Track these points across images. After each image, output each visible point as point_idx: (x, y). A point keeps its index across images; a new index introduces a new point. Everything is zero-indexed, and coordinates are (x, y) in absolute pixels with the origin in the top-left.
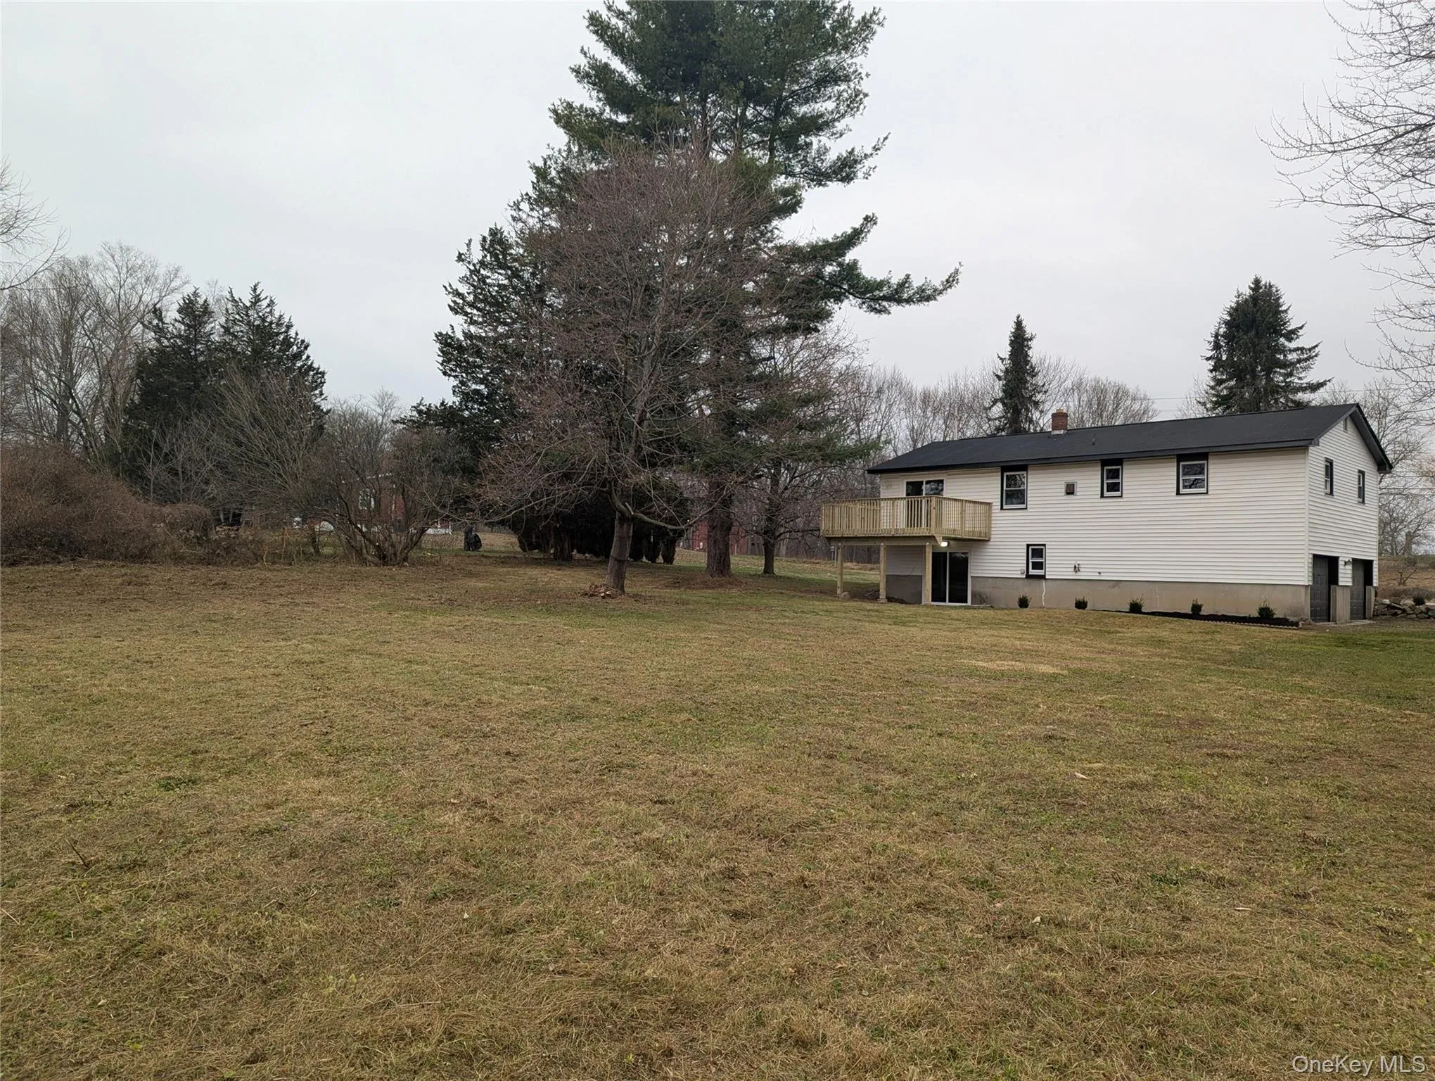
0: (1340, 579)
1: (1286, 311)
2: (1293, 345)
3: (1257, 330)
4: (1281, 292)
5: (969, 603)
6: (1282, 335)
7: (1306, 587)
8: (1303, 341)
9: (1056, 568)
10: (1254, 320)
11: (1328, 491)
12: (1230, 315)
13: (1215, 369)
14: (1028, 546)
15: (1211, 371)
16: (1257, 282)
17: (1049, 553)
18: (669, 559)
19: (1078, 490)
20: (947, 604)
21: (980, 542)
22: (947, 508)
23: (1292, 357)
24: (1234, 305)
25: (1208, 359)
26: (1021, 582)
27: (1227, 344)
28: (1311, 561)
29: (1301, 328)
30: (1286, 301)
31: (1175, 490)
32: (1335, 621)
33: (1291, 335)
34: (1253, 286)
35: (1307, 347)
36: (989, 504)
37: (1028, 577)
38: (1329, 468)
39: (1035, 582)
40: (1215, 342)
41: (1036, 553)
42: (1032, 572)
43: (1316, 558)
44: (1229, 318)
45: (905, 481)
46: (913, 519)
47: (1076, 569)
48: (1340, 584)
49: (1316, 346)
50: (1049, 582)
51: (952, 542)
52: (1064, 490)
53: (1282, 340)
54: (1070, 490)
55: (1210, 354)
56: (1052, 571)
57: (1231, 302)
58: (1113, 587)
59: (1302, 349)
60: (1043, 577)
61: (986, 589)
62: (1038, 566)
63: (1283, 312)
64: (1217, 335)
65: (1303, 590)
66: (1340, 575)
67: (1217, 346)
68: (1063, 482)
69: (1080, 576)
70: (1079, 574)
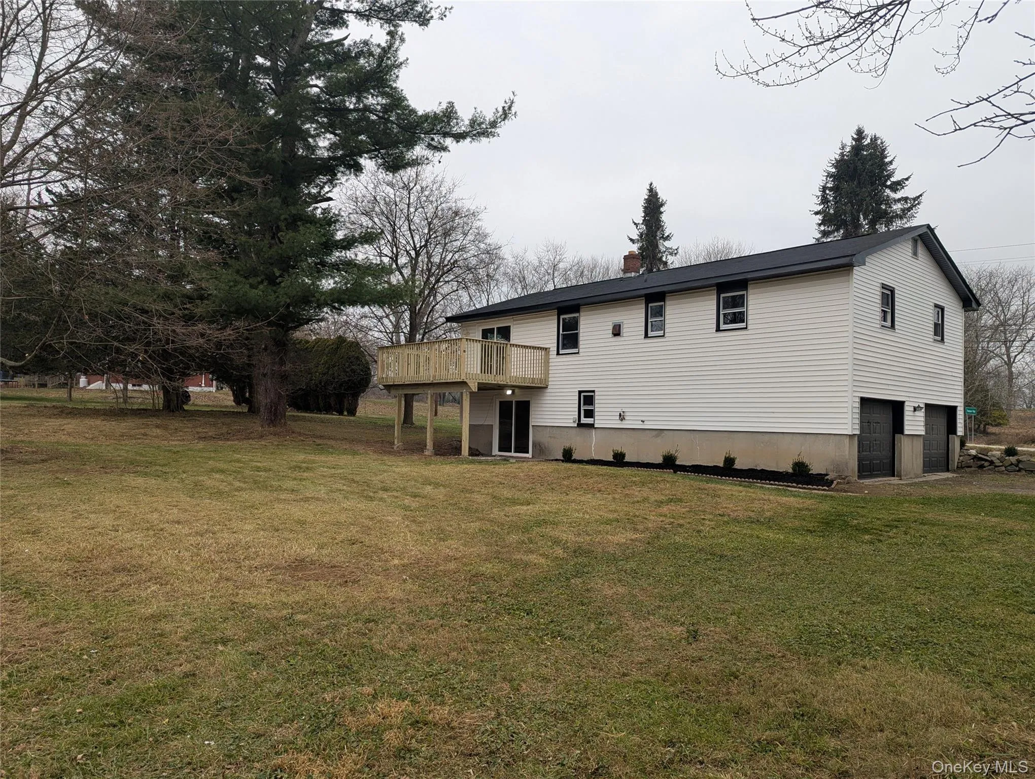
0: (906, 427)
1: (891, 163)
2: (898, 196)
3: (859, 179)
4: (886, 144)
5: (529, 455)
6: (887, 187)
7: (851, 436)
8: (908, 191)
9: (604, 417)
10: (855, 169)
11: (889, 324)
12: (836, 167)
13: (823, 223)
14: (580, 392)
15: (820, 225)
16: (860, 132)
17: (597, 400)
18: (352, 412)
19: (624, 331)
20: (513, 454)
21: (538, 389)
22: (514, 354)
23: (897, 207)
24: (838, 157)
25: (817, 213)
26: (574, 431)
27: (835, 198)
28: (858, 405)
29: (907, 179)
30: (891, 153)
31: (715, 326)
32: (900, 476)
33: (898, 186)
34: (855, 136)
35: (912, 196)
36: (546, 349)
37: (580, 425)
38: (888, 297)
39: (585, 431)
40: (823, 196)
41: (587, 399)
42: (584, 420)
43: (865, 402)
44: (834, 170)
45: (481, 329)
46: (486, 367)
47: (622, 417)
48: (906, 432)
49: (921, 195)
50: (599, 431)
51: (517, 390)
52: (611, 332)
53: (888, 191)
54: (617, 332)
55: (820, 208)
56: (600, 420)
57: (834, 154)
58: (657, 436)
59: (906, 199)
60: (591, 426)
61: (544, 438)
62: (590, 414)
63: (887, 164)
64: (824, 188)
65: (847, 440)
66: (906, 423)
67: (824, 200)
68: (611, 323)
69: (625, 425)
70: (624, 422)
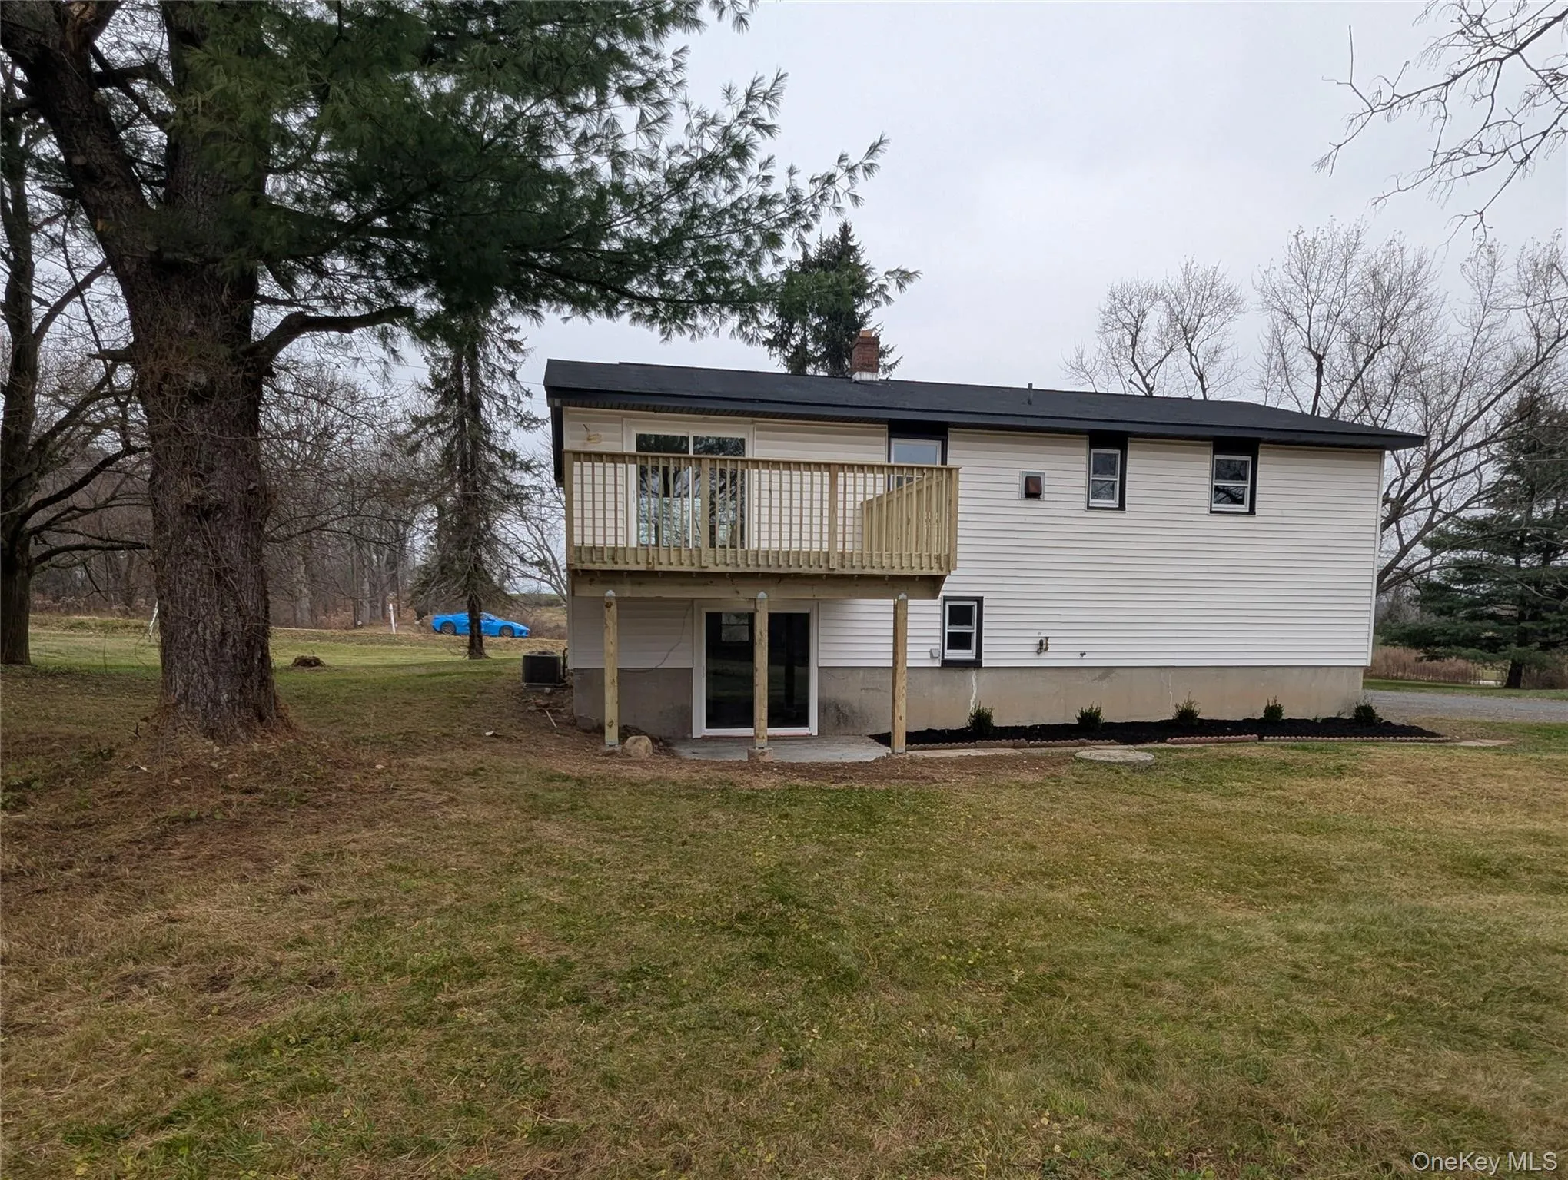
5: (813, 728)
9: (1002, 648)
14: (946, 599)
17: (989, 616)
19: (1049, 490)
26: (930, 675)
31: (1208, 504)
37: (942, 664)
45: (633, 432)
47: (1042, 648)
50: (986, 674)
52: (1020, 488)
54: (1033, 489)
56: (993, 653)
58: (1101, 678)
60: (972, 664)
61: (850, 694)
62: (961, 641)
68: (1017, 472)
69: (1046, 660)
70: (1044, 655)
